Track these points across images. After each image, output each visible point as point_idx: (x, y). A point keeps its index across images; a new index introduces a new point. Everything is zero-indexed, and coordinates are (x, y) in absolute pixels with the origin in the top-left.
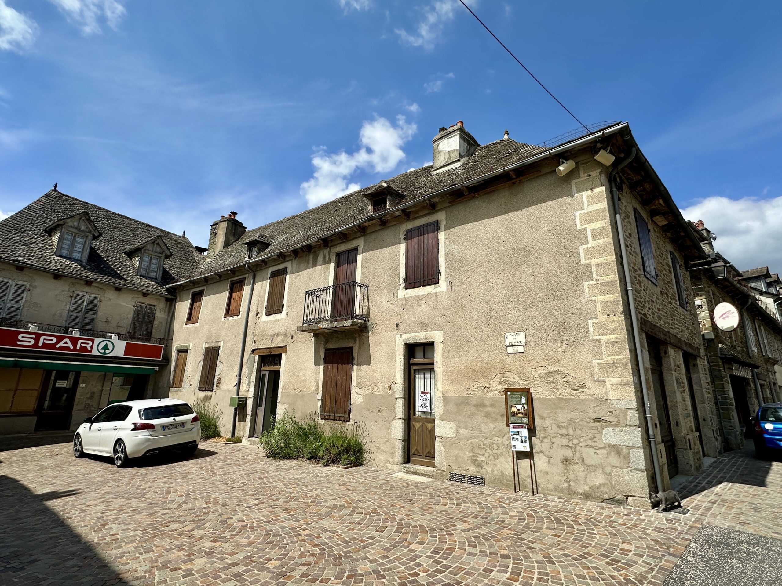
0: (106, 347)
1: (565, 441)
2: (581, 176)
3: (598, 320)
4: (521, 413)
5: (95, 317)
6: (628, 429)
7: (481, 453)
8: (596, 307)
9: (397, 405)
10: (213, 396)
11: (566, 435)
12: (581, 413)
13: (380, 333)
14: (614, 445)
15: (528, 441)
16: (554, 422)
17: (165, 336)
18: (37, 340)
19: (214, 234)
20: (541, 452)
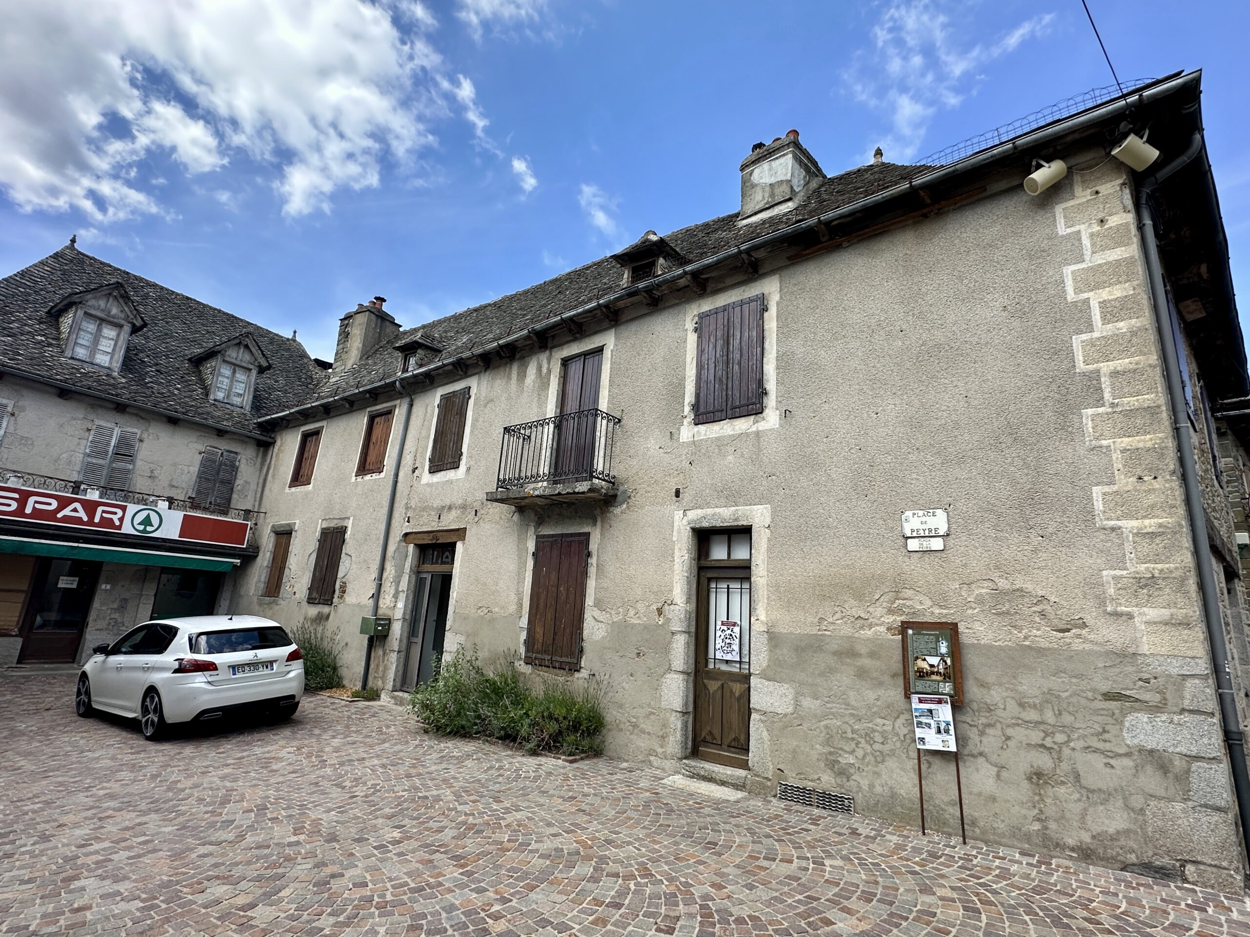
0: (147, 521)
1: (1036, 736)
2: (1077, 194)
3: (1115, 488)
4: (938, 673)
5: (131, 467)
6: (1186, 718)
7: (847, 748)
8: (1111, 460)
9: (674, 645)
10: (332, 613)
11: (1037, 723)
12: (1074, 680)
13: (642, 507)
14: (1151, 752)
15: (952, 732)
16: (1009, 693)
17: (254, 506)
18: (22, 502)
19: (344, 335)
20: (981, 754)
